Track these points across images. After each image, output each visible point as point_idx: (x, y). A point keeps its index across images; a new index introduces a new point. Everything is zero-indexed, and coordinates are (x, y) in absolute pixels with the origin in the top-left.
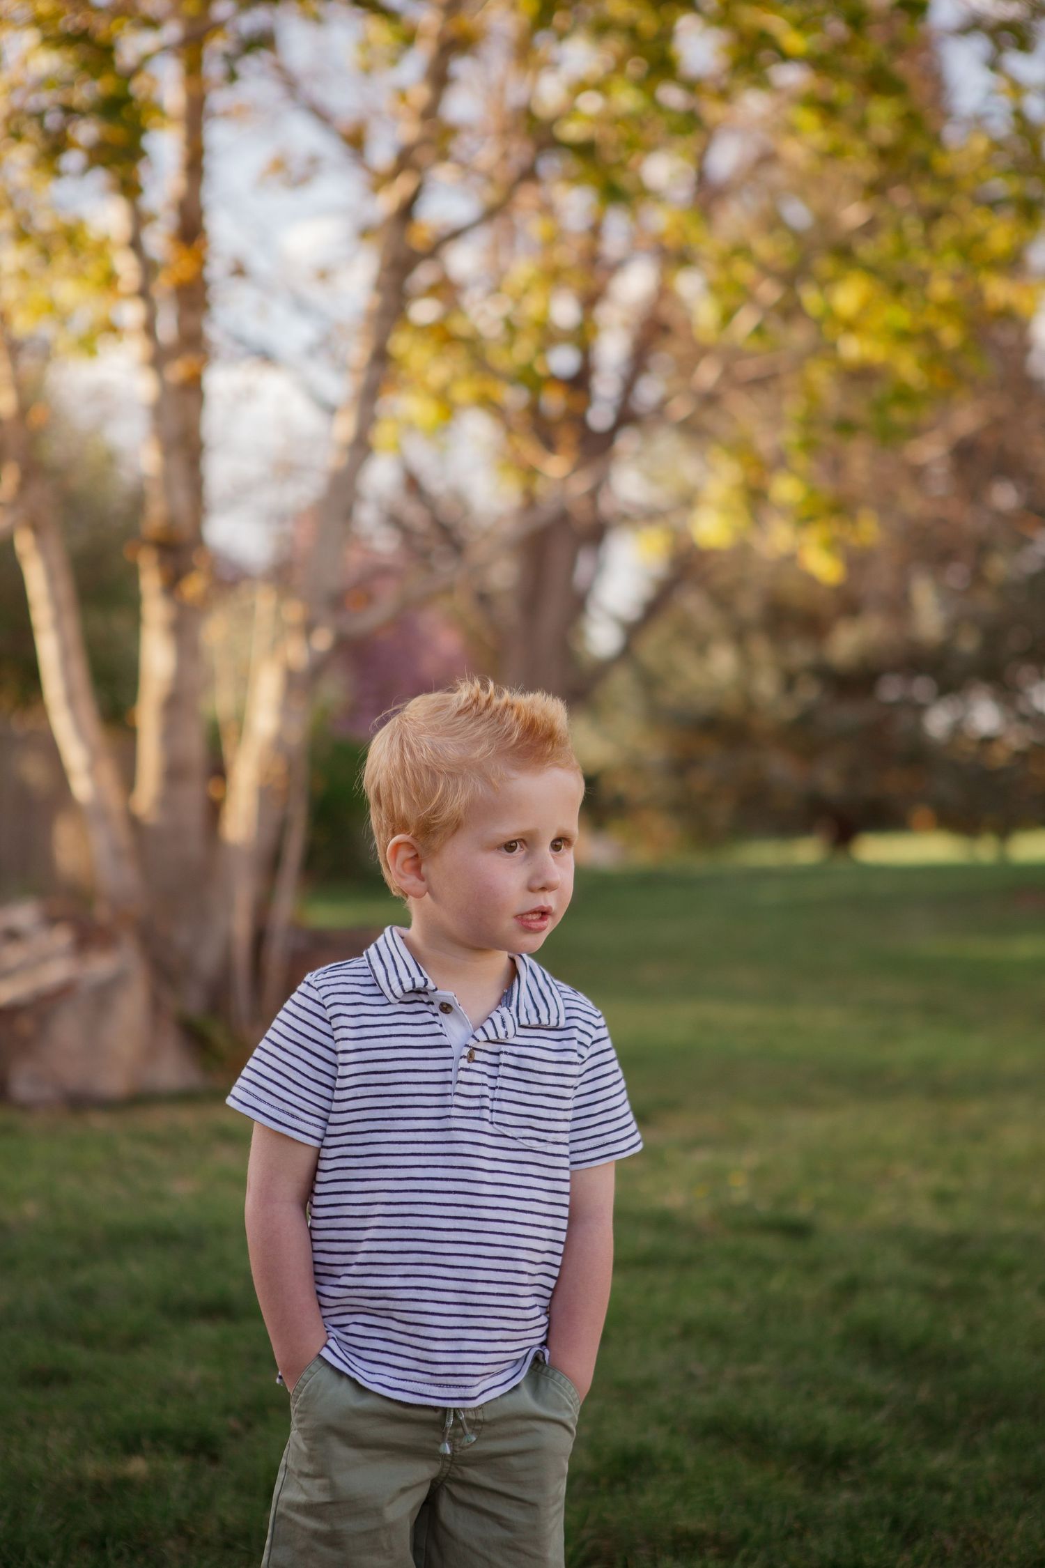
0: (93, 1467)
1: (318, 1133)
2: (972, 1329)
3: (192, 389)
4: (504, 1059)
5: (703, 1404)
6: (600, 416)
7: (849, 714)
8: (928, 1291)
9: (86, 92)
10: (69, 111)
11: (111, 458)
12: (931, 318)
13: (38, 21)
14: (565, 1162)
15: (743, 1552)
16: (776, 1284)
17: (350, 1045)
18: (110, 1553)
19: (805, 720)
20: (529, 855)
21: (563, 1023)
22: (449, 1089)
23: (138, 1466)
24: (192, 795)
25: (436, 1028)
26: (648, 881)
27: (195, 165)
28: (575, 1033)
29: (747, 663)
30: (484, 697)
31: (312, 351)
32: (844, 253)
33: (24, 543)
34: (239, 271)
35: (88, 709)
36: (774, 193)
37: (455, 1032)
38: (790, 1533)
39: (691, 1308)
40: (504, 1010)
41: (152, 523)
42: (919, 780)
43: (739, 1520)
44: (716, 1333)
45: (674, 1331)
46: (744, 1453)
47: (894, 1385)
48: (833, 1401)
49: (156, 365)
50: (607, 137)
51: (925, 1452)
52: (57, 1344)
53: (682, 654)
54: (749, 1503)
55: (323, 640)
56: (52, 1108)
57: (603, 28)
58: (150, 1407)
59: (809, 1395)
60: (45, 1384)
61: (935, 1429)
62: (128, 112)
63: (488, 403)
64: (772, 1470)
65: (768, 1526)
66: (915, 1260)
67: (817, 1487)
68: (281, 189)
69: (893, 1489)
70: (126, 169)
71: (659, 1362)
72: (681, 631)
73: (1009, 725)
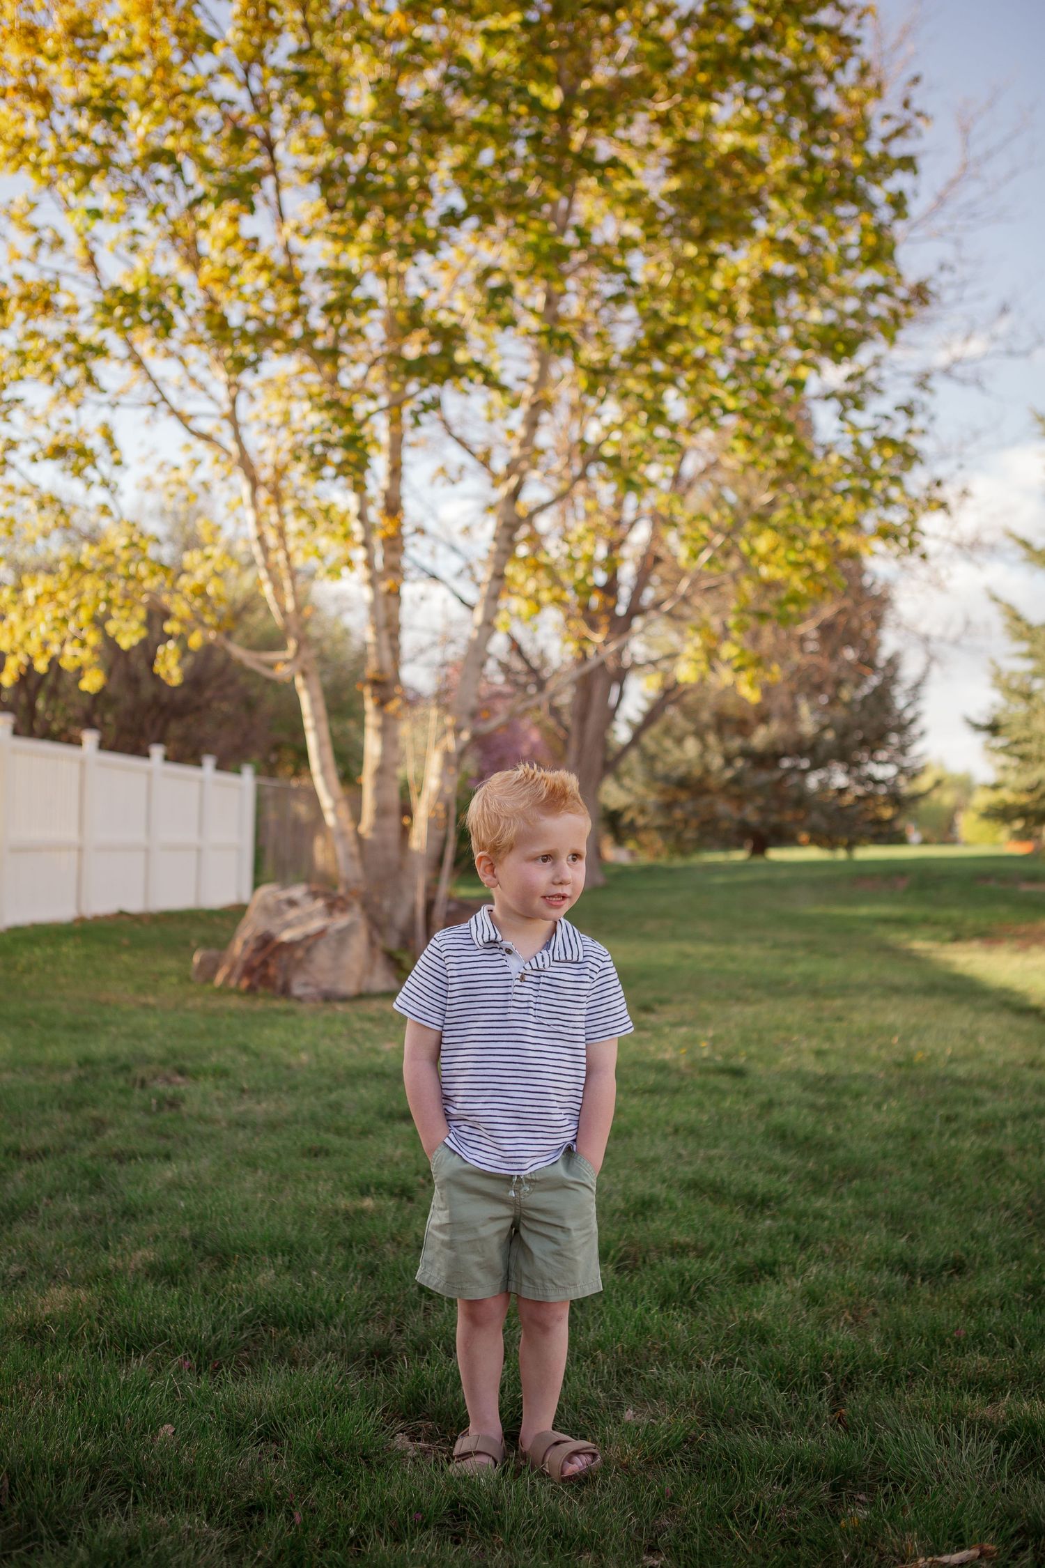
0: (344, 1203)
1: (440, 1023)
2: (838, 1129)
3: (394, 594)
4: (542, 980)
5: (687, 1172)
6: (621, 610)
7: (764, 777)
8: (812, 1106)
9: (338, 434)
10: (326, 444)
11: (347, 632)
12: (810, 554)
13: (310, 397)
14: (583, 1039)
15: (711, 1254)
16: (727, 1104)
17: (455, 973)
18: (355, 1251)
19: (736, 781)
20: (554, 864)
21: (581, 959)
22: (509, 997)
23: (368, 1203)
24: (393, 822)
25: (503, 963)
26: (648, 872)
27: (396, 472)
28: (589, 965)
29: (705, 747)
30: (532, 772)
31: (459, 574)
32: (762, 518)
33: (299, 682)
34: (420, 531)
35: (333, 776)
36: (719, 485)
37: (514, 965)
38: (737, 1243)
39: (679, 1117)
40: (544, 952)
41: (370, 671)
42: (801, 815)
43: (708, 1237)
44: (693, 1131)
45: (670, 1130)
46: (711, 1199)
47: (794, 1160)
48: (760, 1170)
49: (372, 582)
50: (626, 454)
51: (813, 1199)
52: (322, 1134)
53: (668, 743)
54: (714, 1227)
55: (465, 736)
56: (314, 1000)
57: (624, 396)
58: (374, 1170)
59: (747, 1166)
60: (316, 1155)
61: (818, 1184)
62: (360, 445)
63: (559, 602)
64: (726, 1208)
65: (725, 1239)
66: (805, 1089)
67: (752, 1218)
68: (443, 485)
69: (795, 1218)
70: (358, 476)
71: (661, 1148)
72: (667, 731)
73: (853, 783)
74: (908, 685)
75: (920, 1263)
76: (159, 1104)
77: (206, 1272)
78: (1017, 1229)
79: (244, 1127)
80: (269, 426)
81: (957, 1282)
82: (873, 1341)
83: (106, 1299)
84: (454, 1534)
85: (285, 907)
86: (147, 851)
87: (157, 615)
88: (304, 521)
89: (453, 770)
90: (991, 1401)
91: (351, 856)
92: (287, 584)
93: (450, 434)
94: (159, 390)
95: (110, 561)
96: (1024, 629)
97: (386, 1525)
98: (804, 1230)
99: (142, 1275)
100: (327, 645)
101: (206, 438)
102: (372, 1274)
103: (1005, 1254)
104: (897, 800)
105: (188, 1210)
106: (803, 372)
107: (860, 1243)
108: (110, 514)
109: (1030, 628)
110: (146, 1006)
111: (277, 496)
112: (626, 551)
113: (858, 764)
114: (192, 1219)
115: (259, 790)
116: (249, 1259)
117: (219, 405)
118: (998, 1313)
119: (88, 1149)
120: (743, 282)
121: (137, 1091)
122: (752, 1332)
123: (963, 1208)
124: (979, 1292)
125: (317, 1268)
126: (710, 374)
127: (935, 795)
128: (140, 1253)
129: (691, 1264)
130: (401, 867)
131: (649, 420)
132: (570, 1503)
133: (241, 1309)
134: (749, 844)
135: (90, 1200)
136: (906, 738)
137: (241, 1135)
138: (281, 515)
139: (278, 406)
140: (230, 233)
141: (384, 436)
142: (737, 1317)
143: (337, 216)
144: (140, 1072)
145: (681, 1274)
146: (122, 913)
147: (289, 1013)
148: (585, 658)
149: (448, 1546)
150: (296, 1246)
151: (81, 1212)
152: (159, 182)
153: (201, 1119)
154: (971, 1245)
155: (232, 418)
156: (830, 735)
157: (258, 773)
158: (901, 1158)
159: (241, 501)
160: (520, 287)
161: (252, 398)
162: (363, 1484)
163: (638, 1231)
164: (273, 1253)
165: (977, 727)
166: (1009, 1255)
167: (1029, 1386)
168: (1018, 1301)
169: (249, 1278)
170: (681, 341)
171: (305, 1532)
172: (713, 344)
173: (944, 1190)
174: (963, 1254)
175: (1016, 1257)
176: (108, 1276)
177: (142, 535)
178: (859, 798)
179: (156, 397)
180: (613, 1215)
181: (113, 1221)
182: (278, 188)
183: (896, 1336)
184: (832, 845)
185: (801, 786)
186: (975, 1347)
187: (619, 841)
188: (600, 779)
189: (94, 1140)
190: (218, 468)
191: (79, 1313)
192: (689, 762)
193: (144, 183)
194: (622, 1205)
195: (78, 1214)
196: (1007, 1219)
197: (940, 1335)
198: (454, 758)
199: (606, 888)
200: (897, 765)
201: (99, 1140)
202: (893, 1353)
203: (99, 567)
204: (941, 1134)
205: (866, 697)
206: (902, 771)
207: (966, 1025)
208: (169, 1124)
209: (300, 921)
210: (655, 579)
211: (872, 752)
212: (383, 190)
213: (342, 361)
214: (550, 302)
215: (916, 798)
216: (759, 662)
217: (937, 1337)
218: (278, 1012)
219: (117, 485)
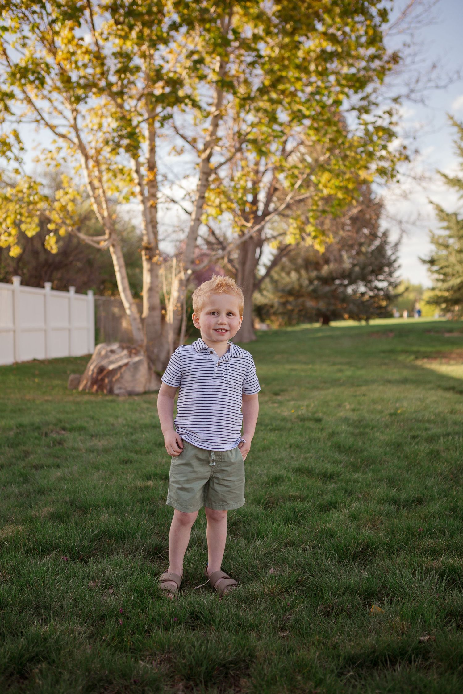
0: (139, 483)
1: (178, 384)
2: (364, 443)
3: (154, 207)
4: (228, 365)
5: (295, 464)
6: (260, 213)
7: (327, 289)
8: (353, 434)
9: (125, 132)
10: (121, 137)
11: (134, 228)
12: (346, 182)
13: (112, 115)
15: (307, 500)
16: (313, 434)
18: (145, 504)
19: (314, 291)
20: (219, 316)
21: (243, 357)
22: (213, 372)
23: (150, 483)
24: (157, 313)
25: (209, 358)
26: (276, 333)
27: (152, 150)
29: (300, 276)
31: (184, 198)
32: (323, 167)
33: (111, 249)
34: (165, 177)
35: (129, 293)
36: (303, 154)
37: (215, 358)
38: (319, 495)
39: (292, 441)
40: (228, 354)
41: (144, 243)
42: (345, 305)
43: (306, 492)
44: (298, 446)
45: (288, 446)
46: (307, 476)
47: (345, 457)
48: (329, 462)
49: (143, 202)
50: (260, 137)
51: (353, 474)
52: (129, 453)
53: (283, 275)
54: (308, 488)
55: (189, 272)
56: (124, 395)
57: (258, 110)
58: (153, 468)
59: (323, 461)
60: (126, 463)
61: (355, 468)
62: (135, 136)
63: (230, 209)
64: (314, 480)
65: (313, 493)
66: (349, 426)
67: (326, 484)
68: (175, 155)
69: (345, 483)
70: (135, 151)
71: (284, 454)
72: (283, 269)
73: (368, 290)
74: (392, 244)
75: (402, 500)
76: (53, 443)
77: (77, 516)
78: (446, 484)
79: (93, 452)
80: (92, 130)
81: (419, 508)
82: (381, 535)
83: (32, 530)
84: (193, 626)
85: (109, 354)
86: (45, 331)
87: (44, 221)
88: (110, 174)
89: (184, 288)
90: (435, 559)
91: (139, 329)
92: (104, 206)
93: (178, 133)
94: (40, 114)
95: (20, 195)
96: (445, 216)
97: (161, 623)
98: (349, 488)
99: (47, 519)
100: (125, 234)
101: (63, 136)
102: (153, 514)
103: (440, 495)
104: (388, 297)
105: (68, 489)
106: (341, 97)
107: (375, 492)
108: (19, 173)
109: (448, 215)
110: (47, 401)
111: (98, 163)
112: (261, 185)
113: (370, 282)
114: (70, 493)
115: (96, 301)
116: (96, 510)
117: (68, 121)
118: (438, 520)
119: (22, 464)
120: (313, 55)
121: (44, 437)
122: (327, 533)
123: (421, 475)
124: (429, 512)
125: (128, 512)
126: (297, 99)
127: (406, 294)
128: (46, 509)
129: (298, 505)
130: (161, 334)
131: (269, 122)
132: (245, 611)
133: (93, 531)
134: (321, 320)
135: (23, 487)
136: (392, 269)
137: (92, 455)
138: (100, 172)
139: (96, 120)
140: (70, 36)
141: (146, 133)
142: (320, 526)
143: (120, 27)
144: (44, 430)
145: (294, 509)
146: (35, 360)
147: (112, 401)
148: (243, 234)
149: (190, 631)
150: (118, 503)
151: (19, 492)
152: (34, 12)
153: (73, 449)
154: (425, 491)
155: (75, 127)
156: (357, 269)
157: (95, 294)
158: (393, 455)
159: (81, 165)
160: (208, 59)
161: (84, 117)
162: (150, 606)
163: (274, 491)
164: (107, 506)
165: (424, 262)
166: (442, 496)
167: (452, 551)
168: (447, 515)
169: (97, 518)
170: (284, 84)
171: (125, 627)
172: (299, 85)
173: (412, 468)
174: (422, 496)
175: (445, 496)
176: (32, 520)
177: (35, 182)
178: (371, 297)
179: (39, 118)
180: (262, 484)
181: (34, 495)
182: (91, 15)
183: (392, 532)
184: (359, 320)
185: (344, 292)
186: (427, 535)
187: (262, 320)
188: (253, 292)
189: (24, 460)
190: (69, 151)
191: (18, 536)
192: (293, 283)
193: (27, 13)
194: (266, 480)
195: (17, 493)
196: (441, 480)
197: (411, 531)
198: (184, 282)
199: (256, 341)
200: (388, 281)
201: (27, 460)
202: (391, 540)
203: (16, 199)
204: (411, 444)
205: (373, 251)
206: (390, 284)
207: (421, 396)
208: (58, 452)
209: (117, 361)
210: (275, 199)
211: (377, 275)
212: (141, 14)
213: (125, 97)
214: (221, 67)
215: (397, 296)
216: (323, 233)
217: (410, 532)
218: (108, 401)
219: (22, 159)
